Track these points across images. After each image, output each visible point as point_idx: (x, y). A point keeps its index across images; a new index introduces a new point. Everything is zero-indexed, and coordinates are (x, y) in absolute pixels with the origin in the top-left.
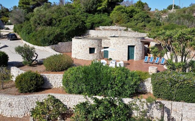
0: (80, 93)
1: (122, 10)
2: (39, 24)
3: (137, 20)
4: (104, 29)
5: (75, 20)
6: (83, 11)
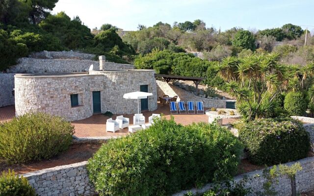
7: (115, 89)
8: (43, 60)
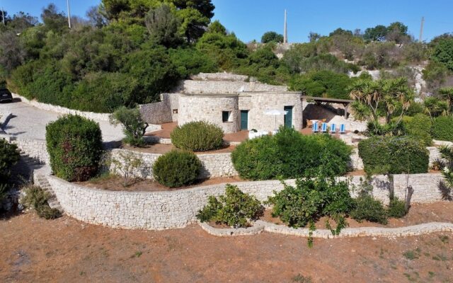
0: (271, 178)
1: (219, 42)
2: (83, 66)
3: (257, 62)
4: (209, 79)
5: (160, 60)
6: (156, 41)
7: (260, 109)
8: (199, 82)
